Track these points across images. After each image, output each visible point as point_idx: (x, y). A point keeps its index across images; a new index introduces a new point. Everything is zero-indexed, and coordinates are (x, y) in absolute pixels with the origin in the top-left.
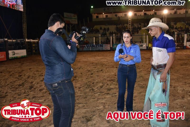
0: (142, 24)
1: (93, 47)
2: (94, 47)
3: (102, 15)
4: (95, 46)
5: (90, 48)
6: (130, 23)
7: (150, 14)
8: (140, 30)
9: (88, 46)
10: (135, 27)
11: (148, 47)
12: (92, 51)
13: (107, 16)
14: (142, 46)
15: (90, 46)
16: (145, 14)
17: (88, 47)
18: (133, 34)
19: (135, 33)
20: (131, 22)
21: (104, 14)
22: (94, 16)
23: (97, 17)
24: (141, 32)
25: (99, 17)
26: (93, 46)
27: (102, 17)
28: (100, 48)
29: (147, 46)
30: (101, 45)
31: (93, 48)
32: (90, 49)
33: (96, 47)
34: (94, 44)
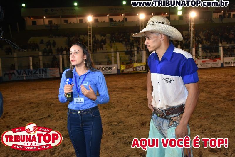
0: (108, 35)
1: (28, 74)
2: (32, 74)
3: (43, 20)
4: (33, 72)
5: (25, 75)
6: (90, 33)
7: (117, 21)
8: (104, 44)
9: (19, 72)
10: (96, 39)
11: (120, 70)
12: (28, 81)
13: (50, 22)
14: (110, 68)
15: (24, 73)
16: (111, 20)
17: (19, 74)
18: (95, 50)
19: (98, 49)
20: (91, 31)
21: (46, 18)
22: (29, 21)
23: (34, 23)
24: (106, 47)
25: (38, 24)
26: (29, 71)
27: (43, 24)
28: (41, 74)
29: (119, 68)
30: (43, 70)
31: (30, 74)
32: (23, 77)
33: (35, 73)
34: (31, 68)
